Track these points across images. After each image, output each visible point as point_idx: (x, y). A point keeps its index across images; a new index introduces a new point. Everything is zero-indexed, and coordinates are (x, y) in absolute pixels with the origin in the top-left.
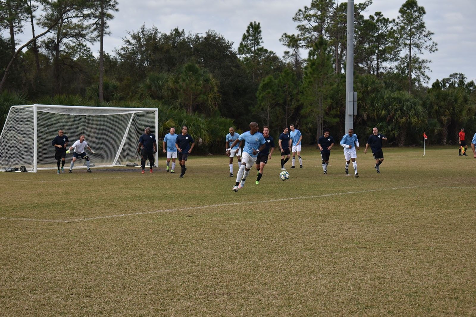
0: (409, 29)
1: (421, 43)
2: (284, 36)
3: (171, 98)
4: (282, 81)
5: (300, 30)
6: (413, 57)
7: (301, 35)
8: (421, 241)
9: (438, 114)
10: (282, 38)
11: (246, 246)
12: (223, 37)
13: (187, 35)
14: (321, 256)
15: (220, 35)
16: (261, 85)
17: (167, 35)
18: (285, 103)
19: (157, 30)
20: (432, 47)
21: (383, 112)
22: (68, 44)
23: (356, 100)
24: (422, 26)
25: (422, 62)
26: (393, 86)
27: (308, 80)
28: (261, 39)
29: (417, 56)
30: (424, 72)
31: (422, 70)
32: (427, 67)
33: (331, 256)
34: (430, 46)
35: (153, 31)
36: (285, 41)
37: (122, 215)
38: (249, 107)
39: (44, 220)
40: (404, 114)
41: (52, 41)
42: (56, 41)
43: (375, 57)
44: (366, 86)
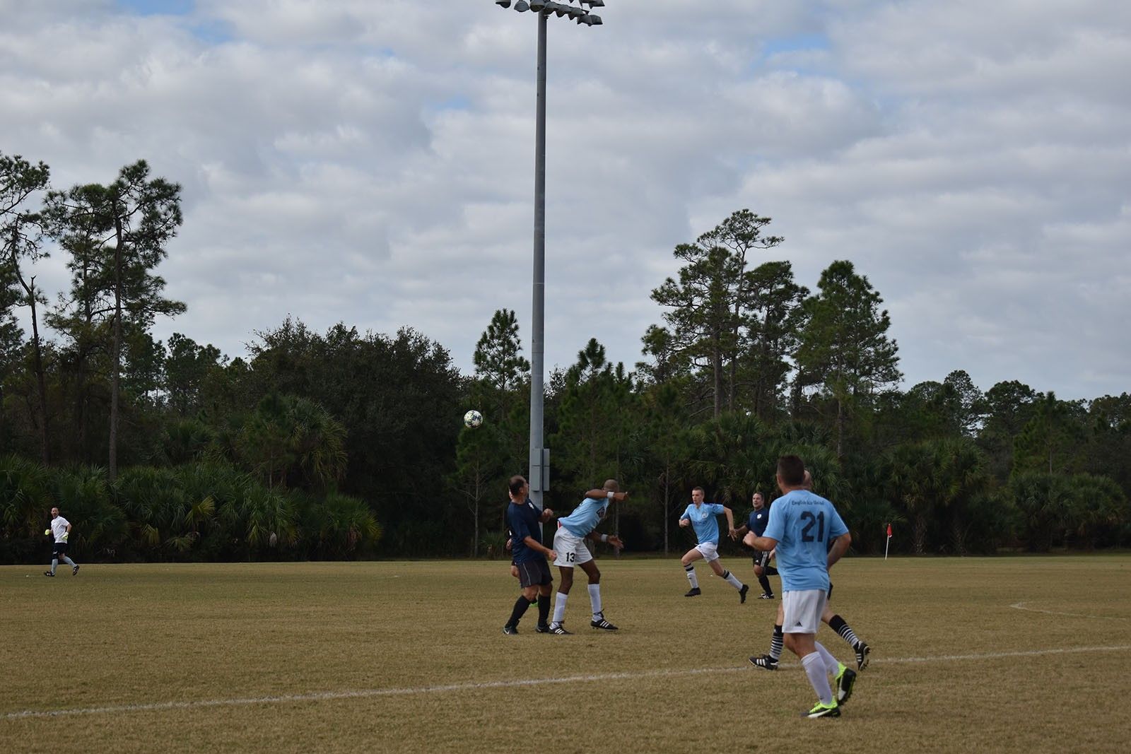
5: (681, 320)
9: (898, 490)
13: (362, 335)
17: (322, 338)
19: (303, 327)
23: (549, 465)
26: (811, 433)
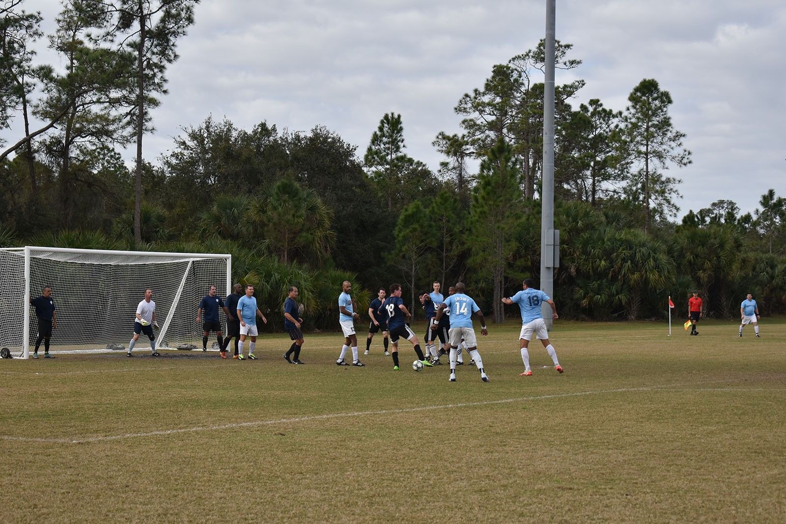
0: (645, 127)
1: (665, 150)
2: (440, 137)
3: (254, 238)
4: (436, 210)
5: (466, 128)
6: (651, 173)
7: (469, 136)
8: (664, 478)
9: (693, 267)
10: (437, 140)
11: (373, 484)
12: (339, 138)
13: (280, 134)
14: (498, 502)
15: (335, 135)
16: (402, 217)
17: (248, 133)
18: (441, 247)
19: (231, 125)
20: (683, 158)
21: (603, 262)
22: (83, 147)
23: (559, 244)
24: (666, 123)
25: (667, 182)
26: (618, 220)
27: (478, 210)
28: (403, 141)
29: (658, 173)
30: (669, 198)
31: (666, 195)
32: (674, 190)
33: (514, 502)
34: (680, 156)
35: (225, 126)
36: (442, 145)
37: (169, 432)
38: (382, 254)
39: (39, 439)
40: (636, 267)
41: (57, 141)
42: (64, 142)
43: (588, 173)
44: (575, 220)
